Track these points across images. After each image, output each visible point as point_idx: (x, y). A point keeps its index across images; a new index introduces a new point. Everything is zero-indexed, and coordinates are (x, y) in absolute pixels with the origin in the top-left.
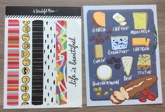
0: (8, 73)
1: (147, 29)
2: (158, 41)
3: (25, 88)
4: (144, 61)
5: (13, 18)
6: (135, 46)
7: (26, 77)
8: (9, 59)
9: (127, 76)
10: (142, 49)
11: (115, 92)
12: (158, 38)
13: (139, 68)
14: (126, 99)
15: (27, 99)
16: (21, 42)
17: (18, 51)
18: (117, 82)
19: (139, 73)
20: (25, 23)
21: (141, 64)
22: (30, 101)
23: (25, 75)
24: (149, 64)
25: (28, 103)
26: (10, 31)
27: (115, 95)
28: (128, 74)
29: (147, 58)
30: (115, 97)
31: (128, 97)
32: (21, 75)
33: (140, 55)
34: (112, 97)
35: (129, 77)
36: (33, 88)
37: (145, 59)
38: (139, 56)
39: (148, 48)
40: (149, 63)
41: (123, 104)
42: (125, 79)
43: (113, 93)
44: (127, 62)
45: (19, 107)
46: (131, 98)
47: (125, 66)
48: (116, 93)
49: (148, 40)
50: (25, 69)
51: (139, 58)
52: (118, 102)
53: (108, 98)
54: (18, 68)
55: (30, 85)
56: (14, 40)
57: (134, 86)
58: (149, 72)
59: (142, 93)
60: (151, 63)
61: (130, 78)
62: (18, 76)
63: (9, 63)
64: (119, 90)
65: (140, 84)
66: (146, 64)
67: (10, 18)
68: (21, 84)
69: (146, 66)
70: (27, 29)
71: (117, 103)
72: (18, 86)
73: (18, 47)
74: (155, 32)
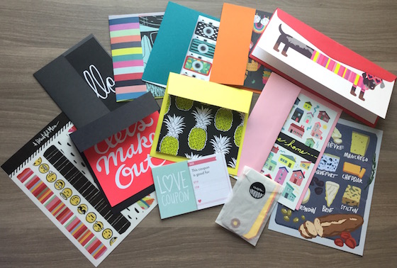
0: (67, 228)
1: (366, 156)
2: (374, 176)
3: (98, 226)
4: (353, 195)
5: (20, 171)
6: (346, 173)
7: (90, 215)
8: (54, 215)
9: (327, 207)
10: (354, 179)
11: (308, 222)
12: (375, 172)
13: (344, 202)
14: (318, 235)
15: (111, 234)
16: (51, 186)
17: (56, 197)
18: (313, 211)
19: (343, 207)
20: (37, 163)
21: (348, 197)
22: (116, 233)
23: (86, 214)
24: (358, 201)
25: (115, 238)
26: (29, 187)
27: (307, 226)
28: (329, 204)
29: (356, 192)
30: (306, 228)
31: (322, 233)
32: (82, 217)
33: (349, 186)
34: (302, 227)
35: (329, 208)
36: (106, 218)
37: (354, 193)
38: (347, 187)
39: (361, 180)
40: (357, 199)
41: (313, 240)
42: (324, 209)
43: (304, 223)
44: (331, 189)
45: (110, 249)
46: (325, 236)
47: (327, 192)
48: (308, 224)
49: (364, 170)
50: (80, 208)
51: (347, 189)
52: (308, 236)
53: (296, 227)
54: (72, 214)
55: (100, 218)
56: (41, 191)
57: (333, 223)
58: (355, 211)
59: (340, 233)
60: (360, 200)
61: (330, 211)
62: (80, 221)
63: (58, 218)
64: (313, 222)
65: (340, 222)
66: (353, 199)
67: (17, 174)
68: (90, 226)
69: (353, 202)
70: (45, 168)
71: (306, 237)
72: (89, 231)
73: (52, 193)
74: (375, 164)
